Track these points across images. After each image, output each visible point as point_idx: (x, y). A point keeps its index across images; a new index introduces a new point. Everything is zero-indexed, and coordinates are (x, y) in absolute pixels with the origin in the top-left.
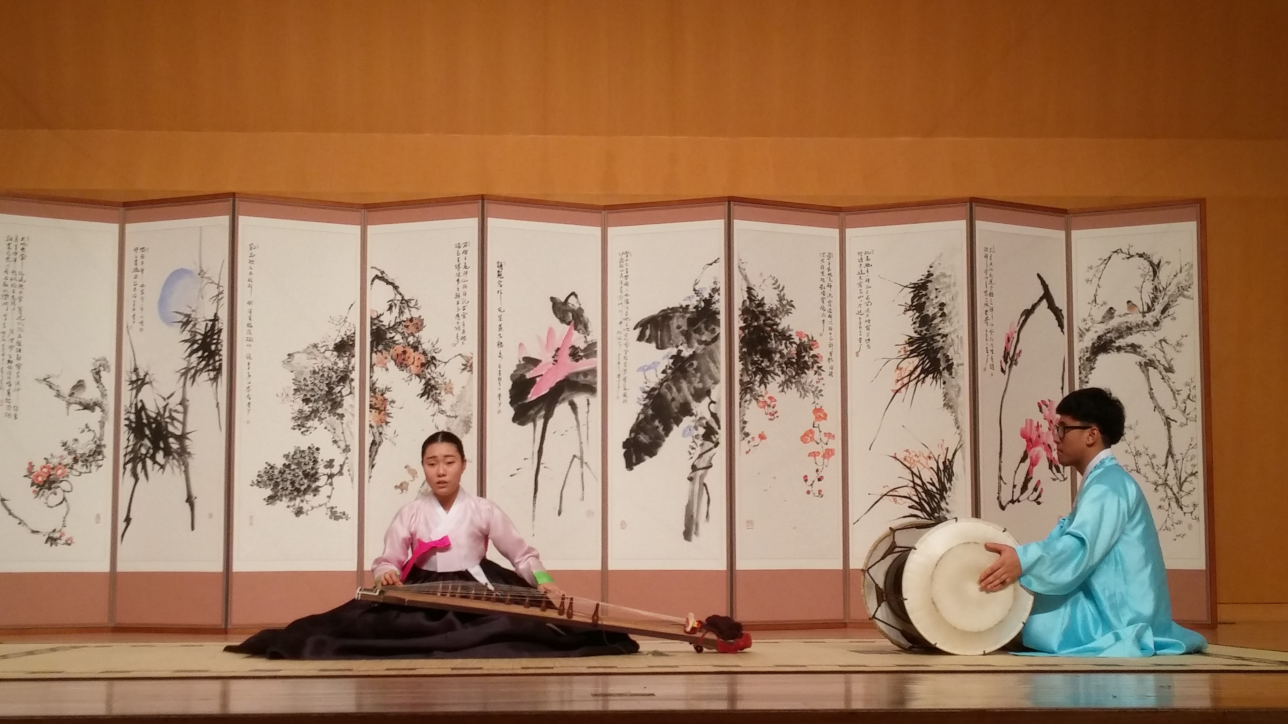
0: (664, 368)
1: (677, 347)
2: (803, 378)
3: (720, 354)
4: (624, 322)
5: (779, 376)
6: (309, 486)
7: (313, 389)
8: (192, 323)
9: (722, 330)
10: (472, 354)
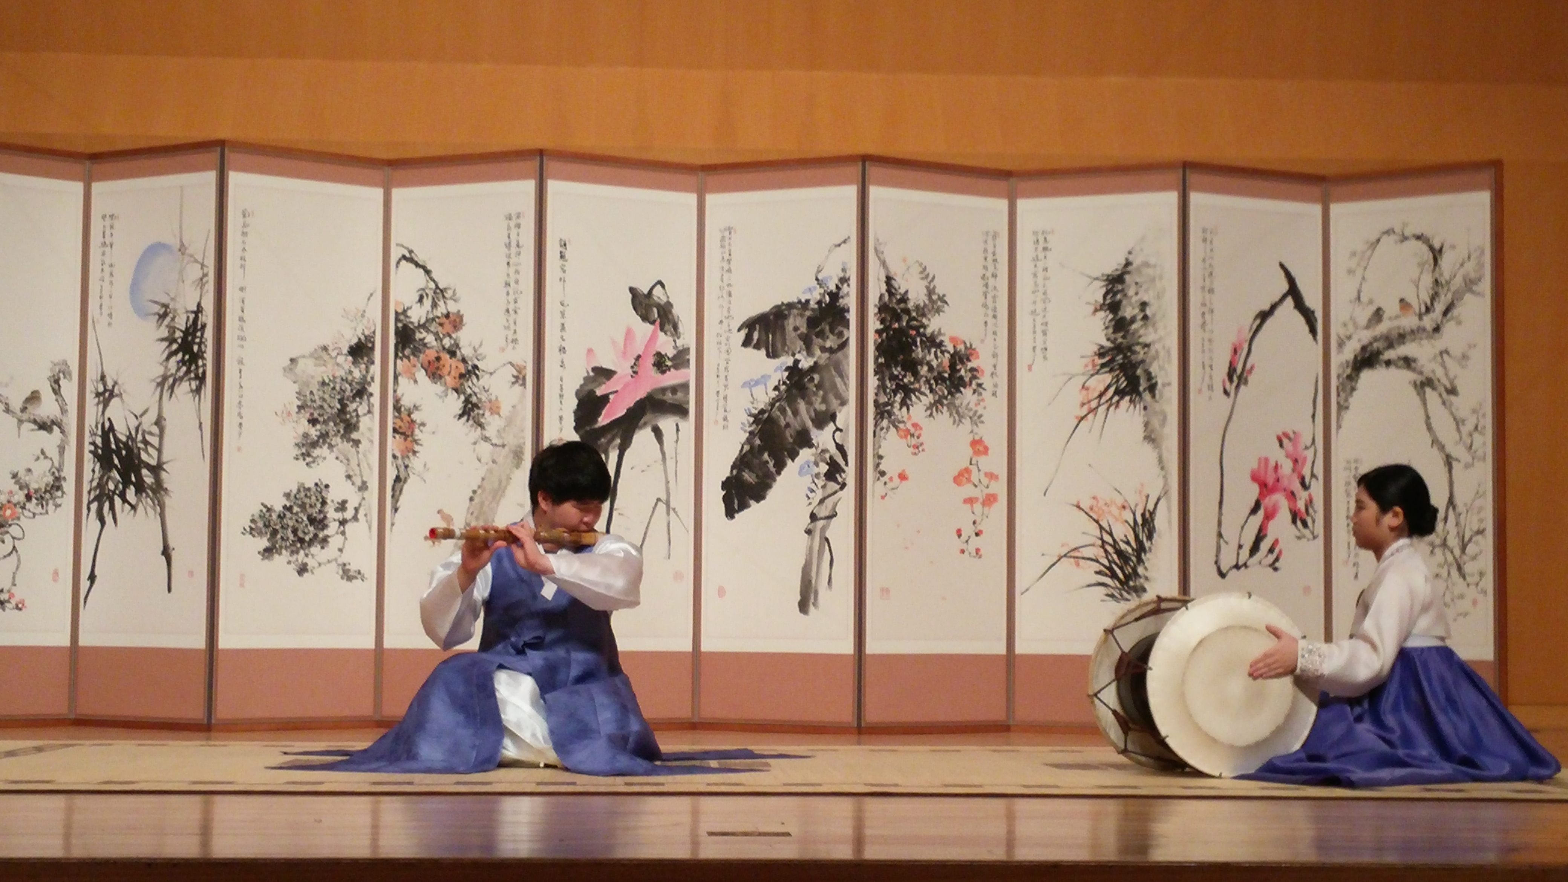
0: (777, 383)
1: (793, 355)
2: (958, 398)
3: (848, 365)
4: (725, 322)
5: (926, 395)
6: (316, 536)
7: (321, 407)
8: (171, 315)
9: (852, 334)
10: (525, 362)
